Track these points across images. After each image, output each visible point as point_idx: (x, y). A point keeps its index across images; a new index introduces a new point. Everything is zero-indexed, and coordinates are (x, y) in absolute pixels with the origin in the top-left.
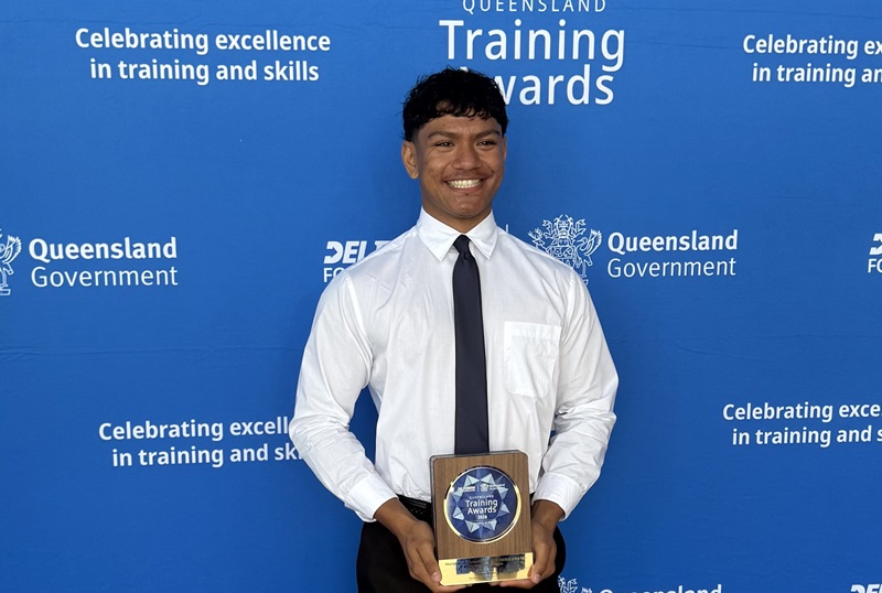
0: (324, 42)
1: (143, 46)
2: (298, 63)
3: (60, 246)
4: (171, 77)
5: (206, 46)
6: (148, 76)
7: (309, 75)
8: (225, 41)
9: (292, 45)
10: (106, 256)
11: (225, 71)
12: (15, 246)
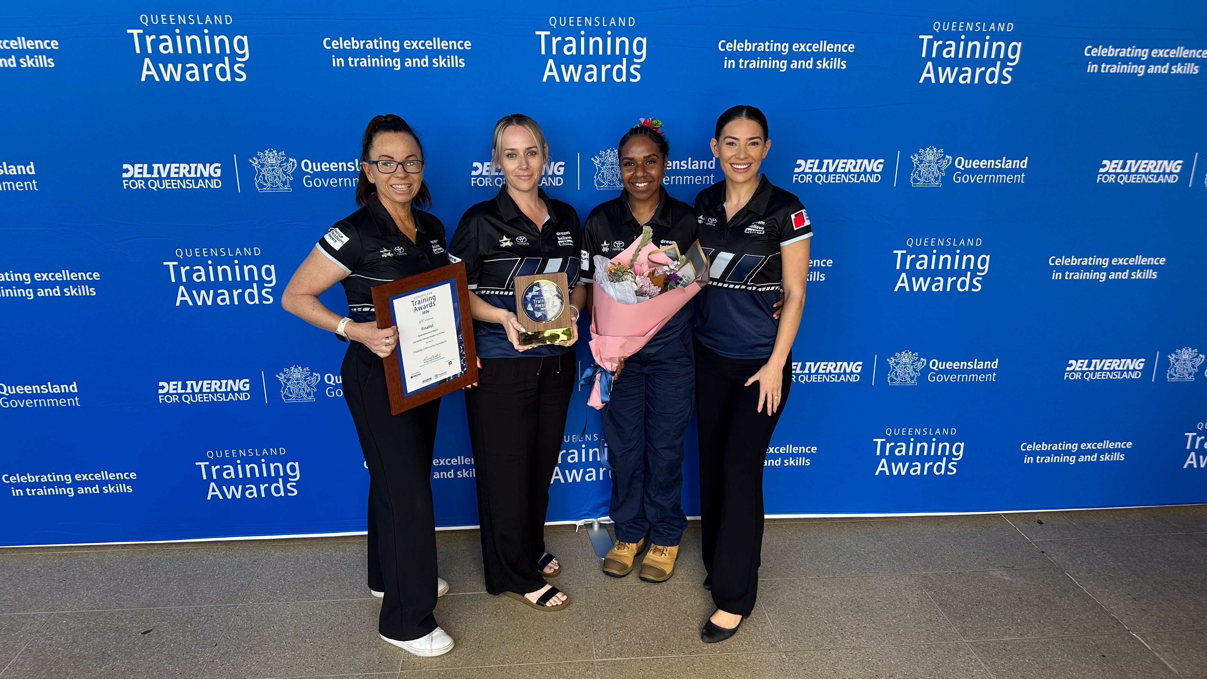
0: (468, 44)
1: (362, 47)
2: (452, 57)
3: (319, 164)
4: (378, 65)
5: (398, 47)
6: (365, 65)
7: (459, 64)
8: (409, 44)
9: (448, 46)
10: (345, 170)
11: (410, 62)
12: (293, 164)
